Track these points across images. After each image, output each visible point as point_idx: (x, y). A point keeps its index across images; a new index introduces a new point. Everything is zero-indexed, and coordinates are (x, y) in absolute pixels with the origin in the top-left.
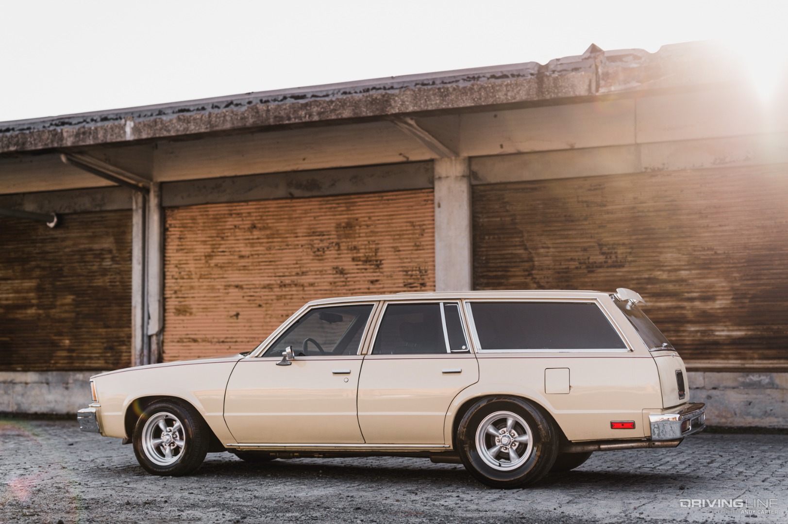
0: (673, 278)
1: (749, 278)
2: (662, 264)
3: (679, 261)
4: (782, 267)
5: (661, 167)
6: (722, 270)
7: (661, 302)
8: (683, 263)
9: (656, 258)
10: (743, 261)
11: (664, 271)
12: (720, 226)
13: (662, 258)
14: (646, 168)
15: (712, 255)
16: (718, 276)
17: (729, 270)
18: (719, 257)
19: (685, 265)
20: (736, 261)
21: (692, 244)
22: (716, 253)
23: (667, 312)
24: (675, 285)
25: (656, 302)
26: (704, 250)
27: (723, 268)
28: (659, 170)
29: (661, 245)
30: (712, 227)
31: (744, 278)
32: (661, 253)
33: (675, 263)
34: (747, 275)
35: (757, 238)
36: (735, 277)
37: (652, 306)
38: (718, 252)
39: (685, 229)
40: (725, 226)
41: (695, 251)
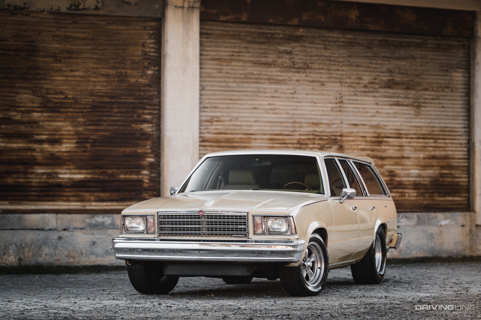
0: (26, 119)
1: (91, 123)
2: (17, 105)
3: (33, 103)
4: (119, 115)
5: (22, 6)
6: (70, 114)
7: (12, 143)
8: (36, 105)
9: (13, 98)
10: (88, 106)
11: (18, 111)
12: (72, 71)
13: (18, 98)
14: (9, 5)
15: (63, 99)
16: (65, 121)
17: (75, 114)
18: (69, 101)
19: (38, 107)
20: (82, 106)
21: (45, 86)
22: (66, 98)
23: (19, 154)
24: (26, 127)
25: (8, 143)
26: (56, 93)
27: (70, 112)
28: (21, 8)
29: (17, 85)
30: (65, 71)
31: (87, 123)
32: (17, 93)
33: (30, 105)
34: (90, 121)
35: (102, 86)
36: (79, 122)
37: (4, 147)
38: (69, 96)
39: (40, 71)
40: (75, 71)
41: (48, 94)
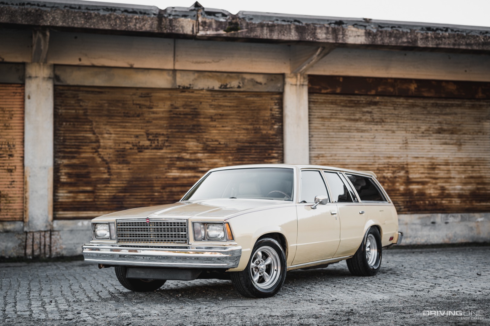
0: (193, 158)
1: (237, 159)
2: (186, 149)
3: (197, 147)
4: (256, 154)
5: (188, 86)
6: (222, 154)
7: (185, 173)
8: (199, 149)
9: (184, 145)
10: (235, 149)
11: (187, 153)
12: (223, 127)
13: (187, 145)
14: (179, 86)
15: (217, 144)
16: (220, 158)
17: (226, 154)
18: (221, 146)
19: (201, 150)
20: (231, 149)
21: (206, 137)
22: (220, 144)
23: (189, 179)
24: (194, 163)
25: (181, 173)
26: (213, 141)
27: (223, 153)
28: (188, 88)
29: (186, 136)
30: (218, 127)
31: (235, 160)
32: (186, 141)
33: (195, 148)
34: (237, 158)
35: (244, 136)
36: (229, 159)
37: (179, 176)
38: (221, 143)
39: (202, 128)
40: (225, 127)
41: (207, 141)
